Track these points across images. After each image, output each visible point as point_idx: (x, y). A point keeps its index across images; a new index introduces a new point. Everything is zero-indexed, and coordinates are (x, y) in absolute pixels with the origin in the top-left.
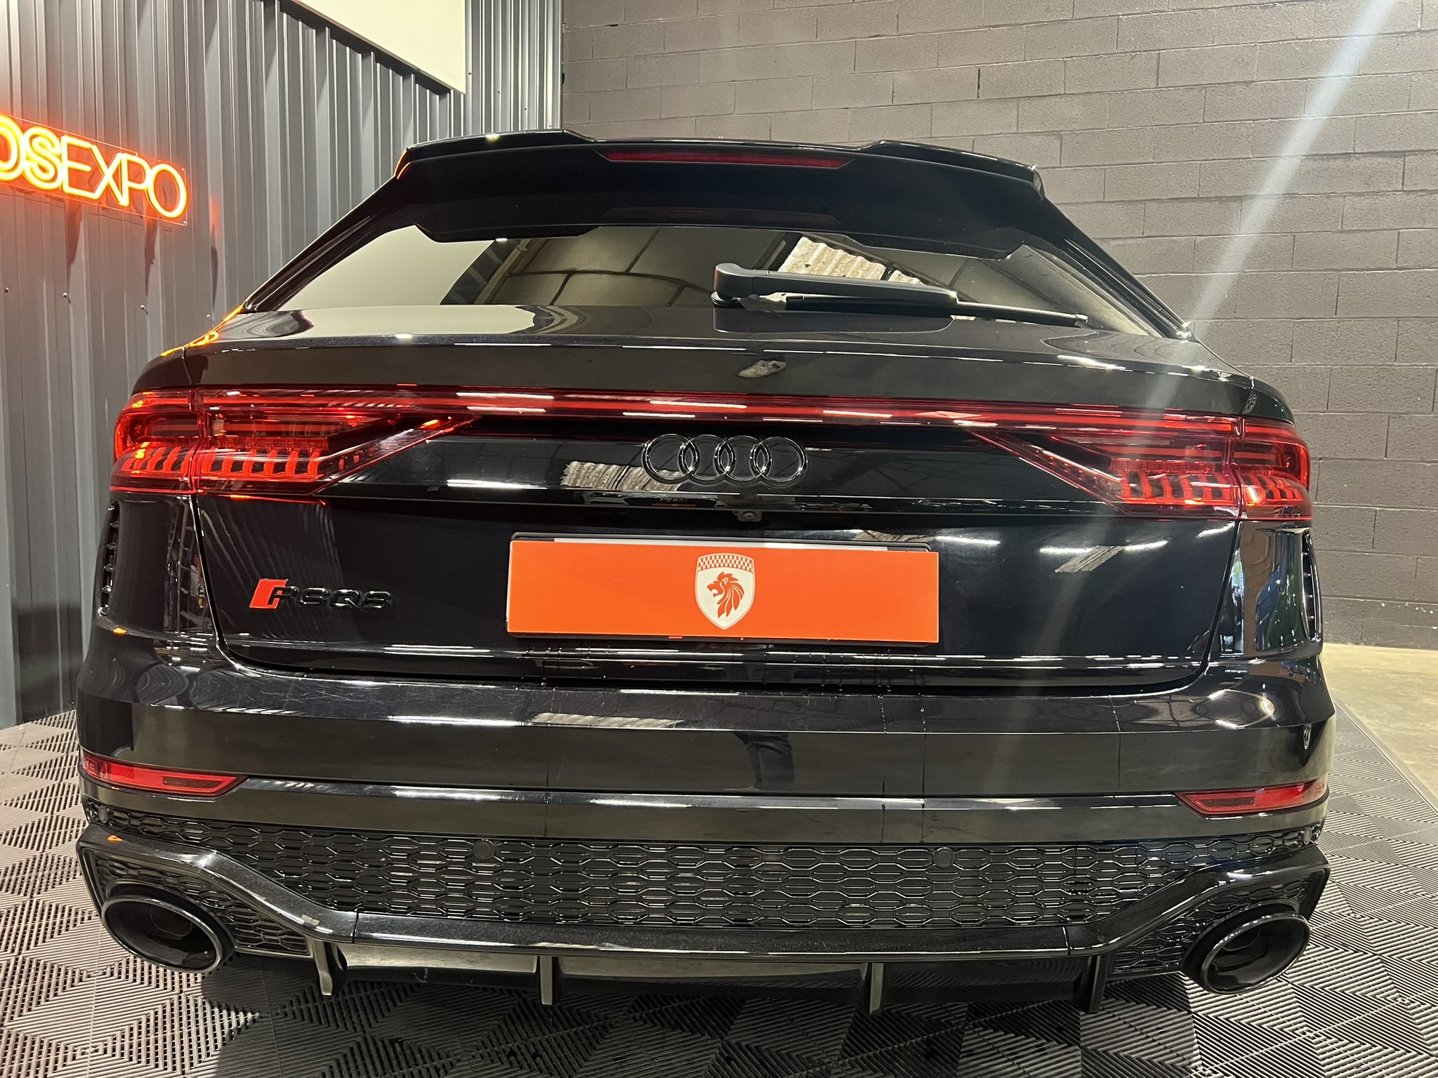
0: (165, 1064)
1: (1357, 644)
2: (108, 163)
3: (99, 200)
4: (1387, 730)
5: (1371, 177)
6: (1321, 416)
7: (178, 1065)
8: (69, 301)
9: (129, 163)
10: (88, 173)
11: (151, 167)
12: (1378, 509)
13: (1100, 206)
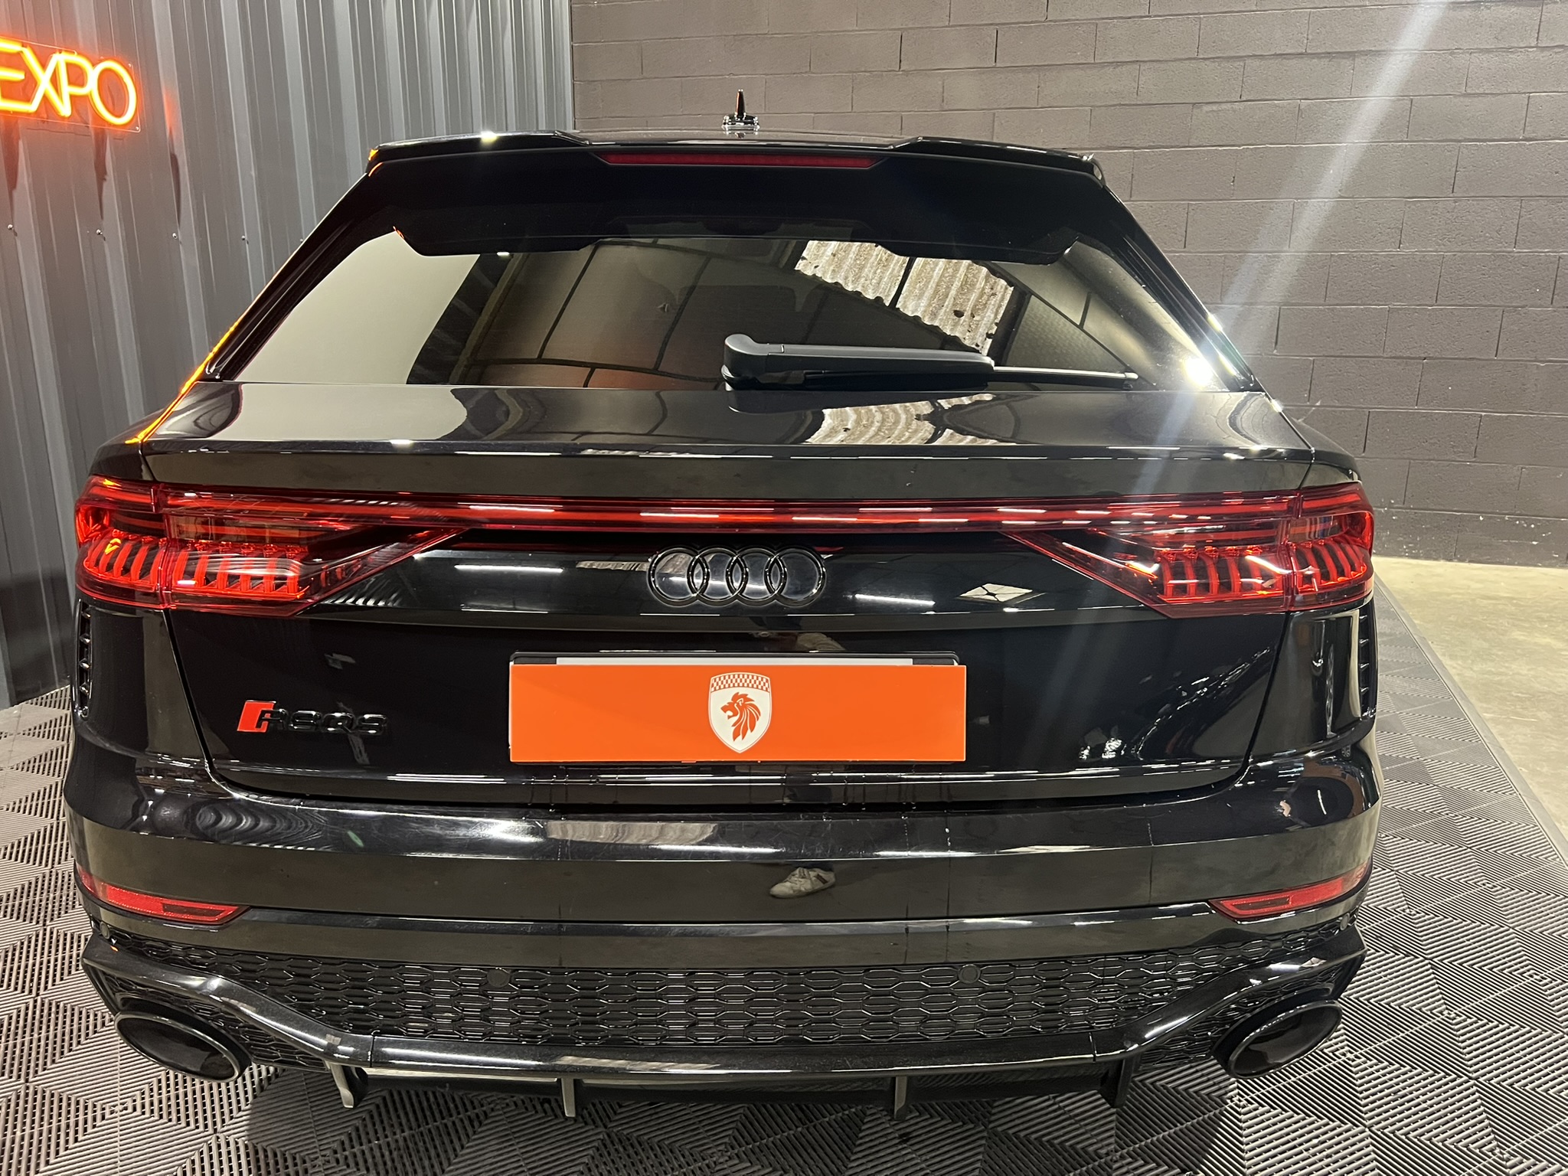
0: (197, 1121)
1: (1450, 560)
2: (44, 66)
3: (37, 113)
4: (1468, 673)
5: (1502, 29)
6: (1429, 310)
7: (209, 1122)
8: (16, 234)
9: (69, 66)
10: (23, 81)
11: (94, 65)
12: (1483, 414)
13: (1193, 64)
